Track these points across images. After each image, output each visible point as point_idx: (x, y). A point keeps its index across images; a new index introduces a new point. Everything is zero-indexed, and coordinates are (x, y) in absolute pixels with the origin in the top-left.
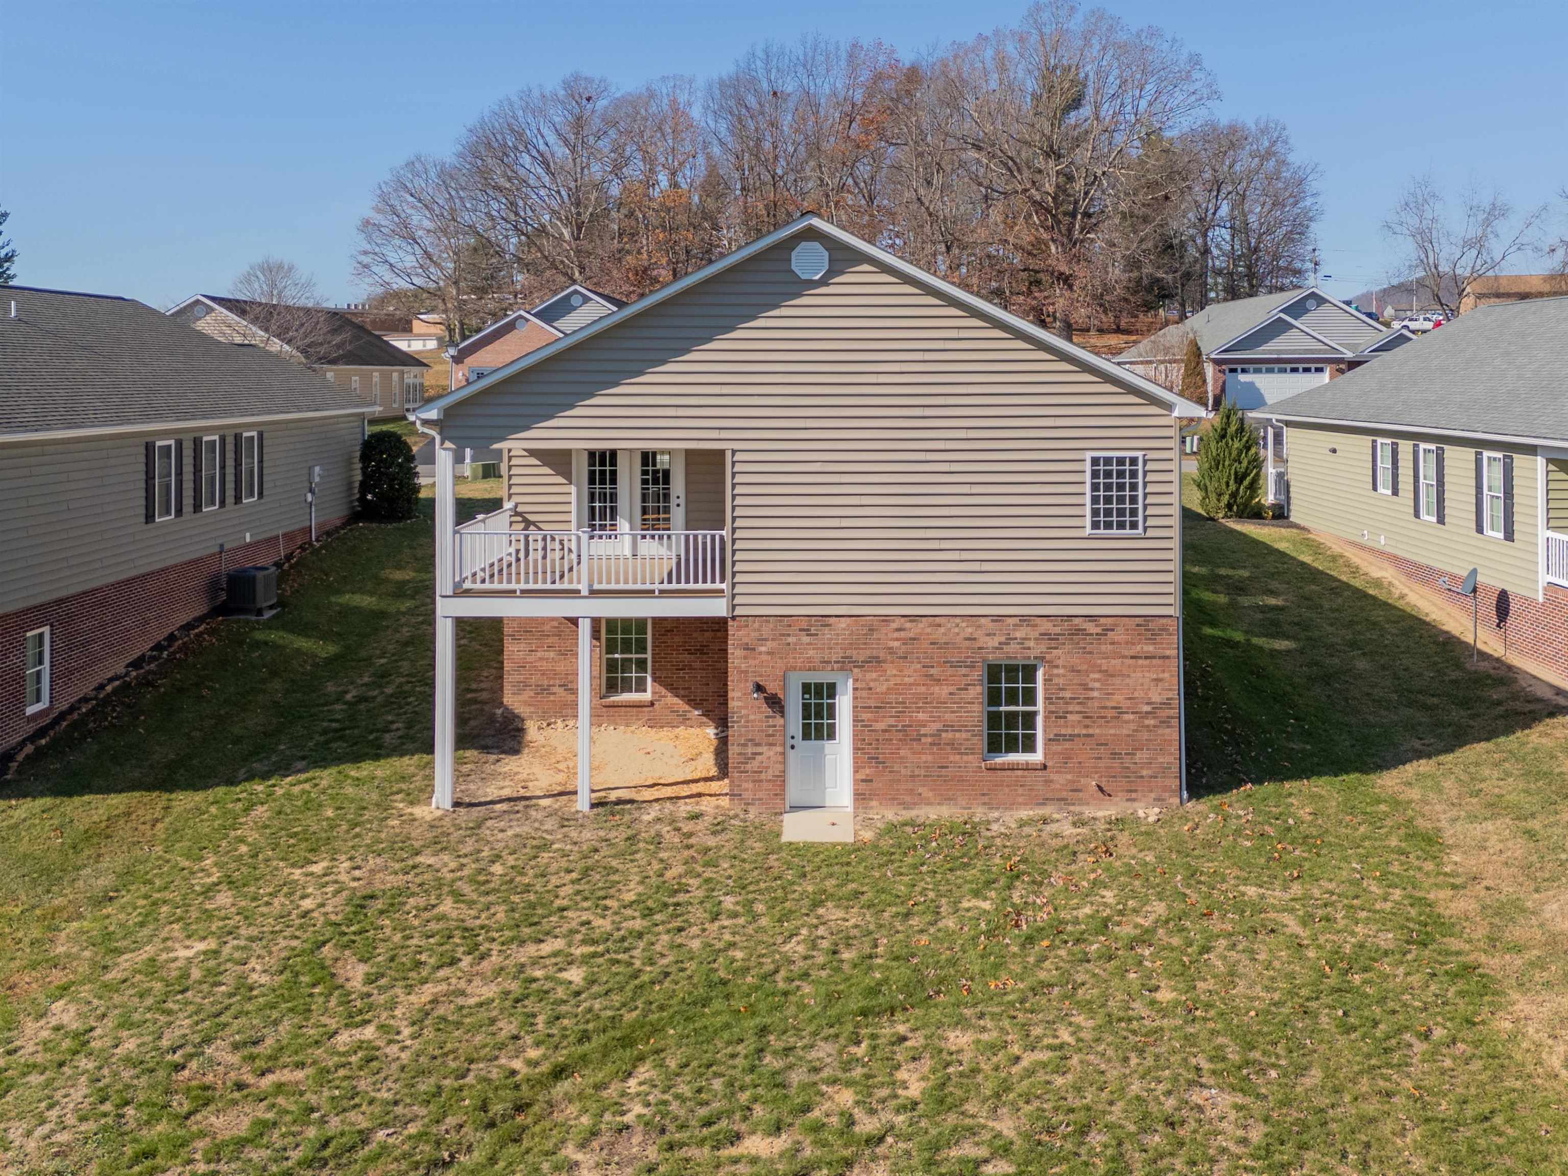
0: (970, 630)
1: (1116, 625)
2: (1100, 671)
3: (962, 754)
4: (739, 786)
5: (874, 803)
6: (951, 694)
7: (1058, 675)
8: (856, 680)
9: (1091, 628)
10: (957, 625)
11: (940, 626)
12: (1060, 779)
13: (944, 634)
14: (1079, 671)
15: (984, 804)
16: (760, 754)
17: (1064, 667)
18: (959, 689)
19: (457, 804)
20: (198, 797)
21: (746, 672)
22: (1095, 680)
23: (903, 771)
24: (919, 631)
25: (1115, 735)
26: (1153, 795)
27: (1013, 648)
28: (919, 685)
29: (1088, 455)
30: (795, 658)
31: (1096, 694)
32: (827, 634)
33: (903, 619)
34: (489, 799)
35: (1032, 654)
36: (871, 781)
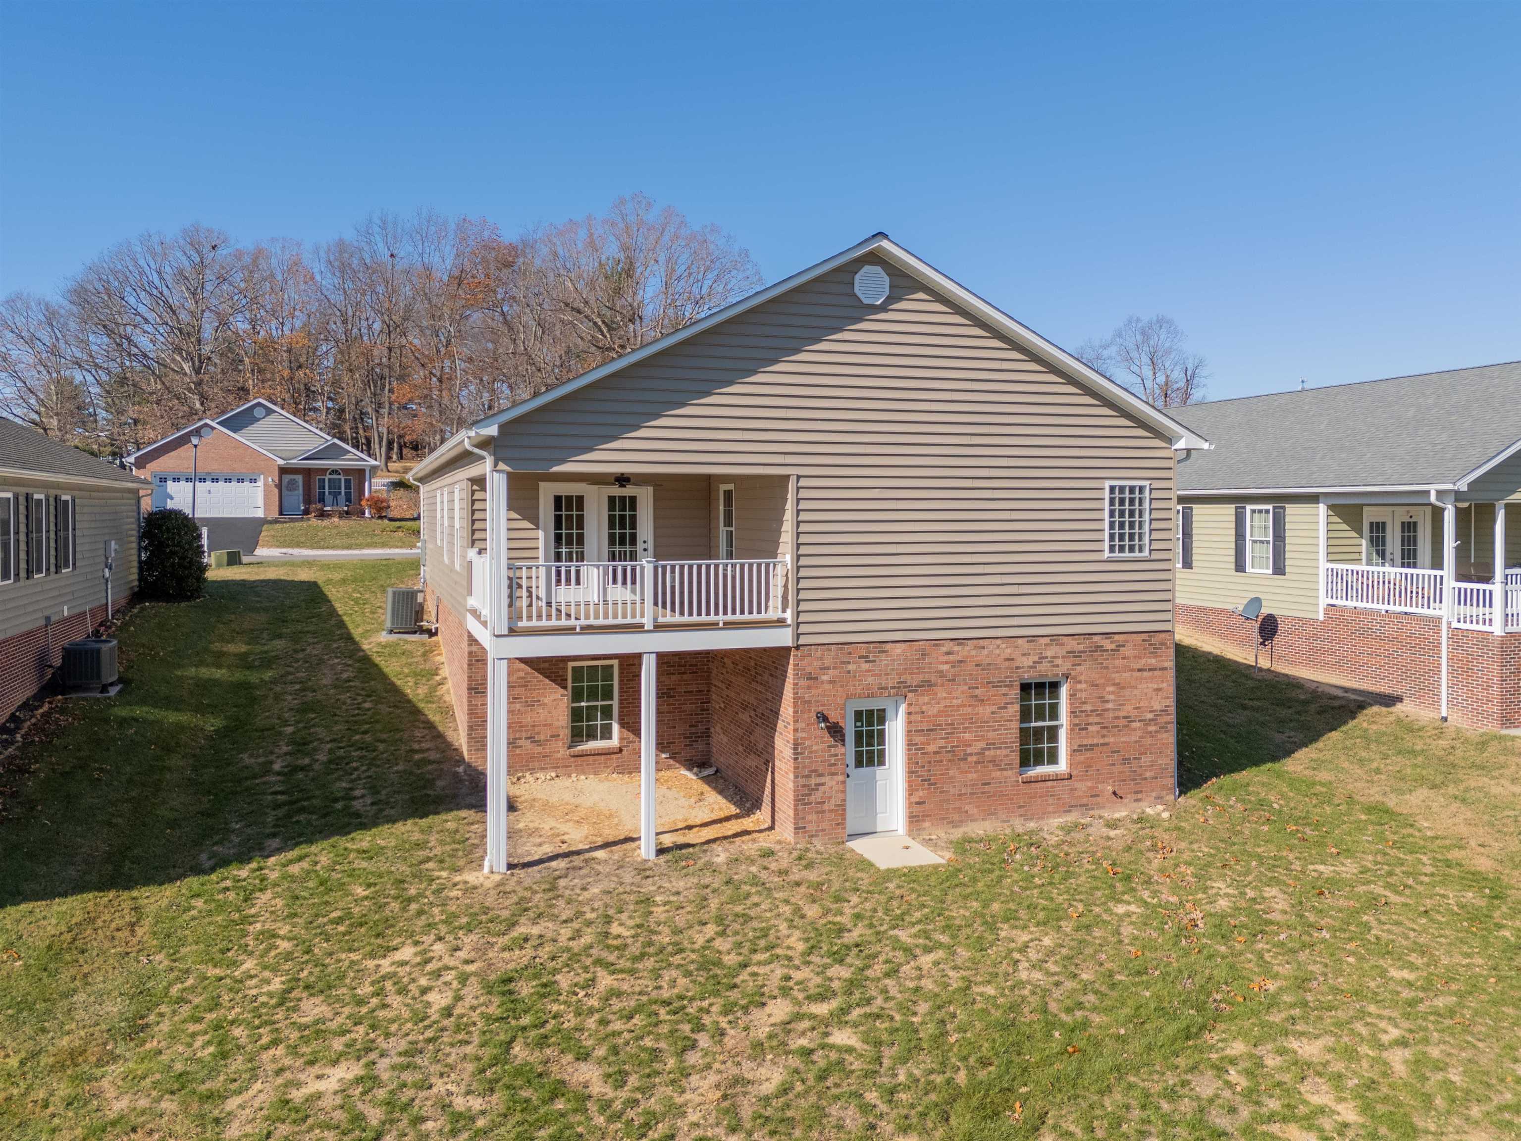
0: (1009, 651)
1: (1127, 641)
2: (1114, 684)
3: (1002, 770)
4: (803, 818)
5: (927, 824)
6: (993, 713)
7: (1081, 690)
8: (910, 705)
9: (1108, 645)
10: (998, 647)
11: (983, 647)
12: (1082, 786)
13: (987, 656)
14: (1097, 685)
15: (1021, 816)
16: (823, 784)
17: (1086, 682)
18: (1000, 708)
19: (511, 866)
20: (169, 892)
21: (809, 702)
22: (1110, 693)
23: (952, 791)
24: (965, 653)
25: (1125, 742)
26: (1154, 794)
27: (1044, 667)
28: (965, 706)
29: (1107, 484)
30: (854, 686)
31: (1110, 705)
32: (884, 660)
33: (952, 643)
34: (537, 857)
35: (1060, 671)
36: (924, 803)
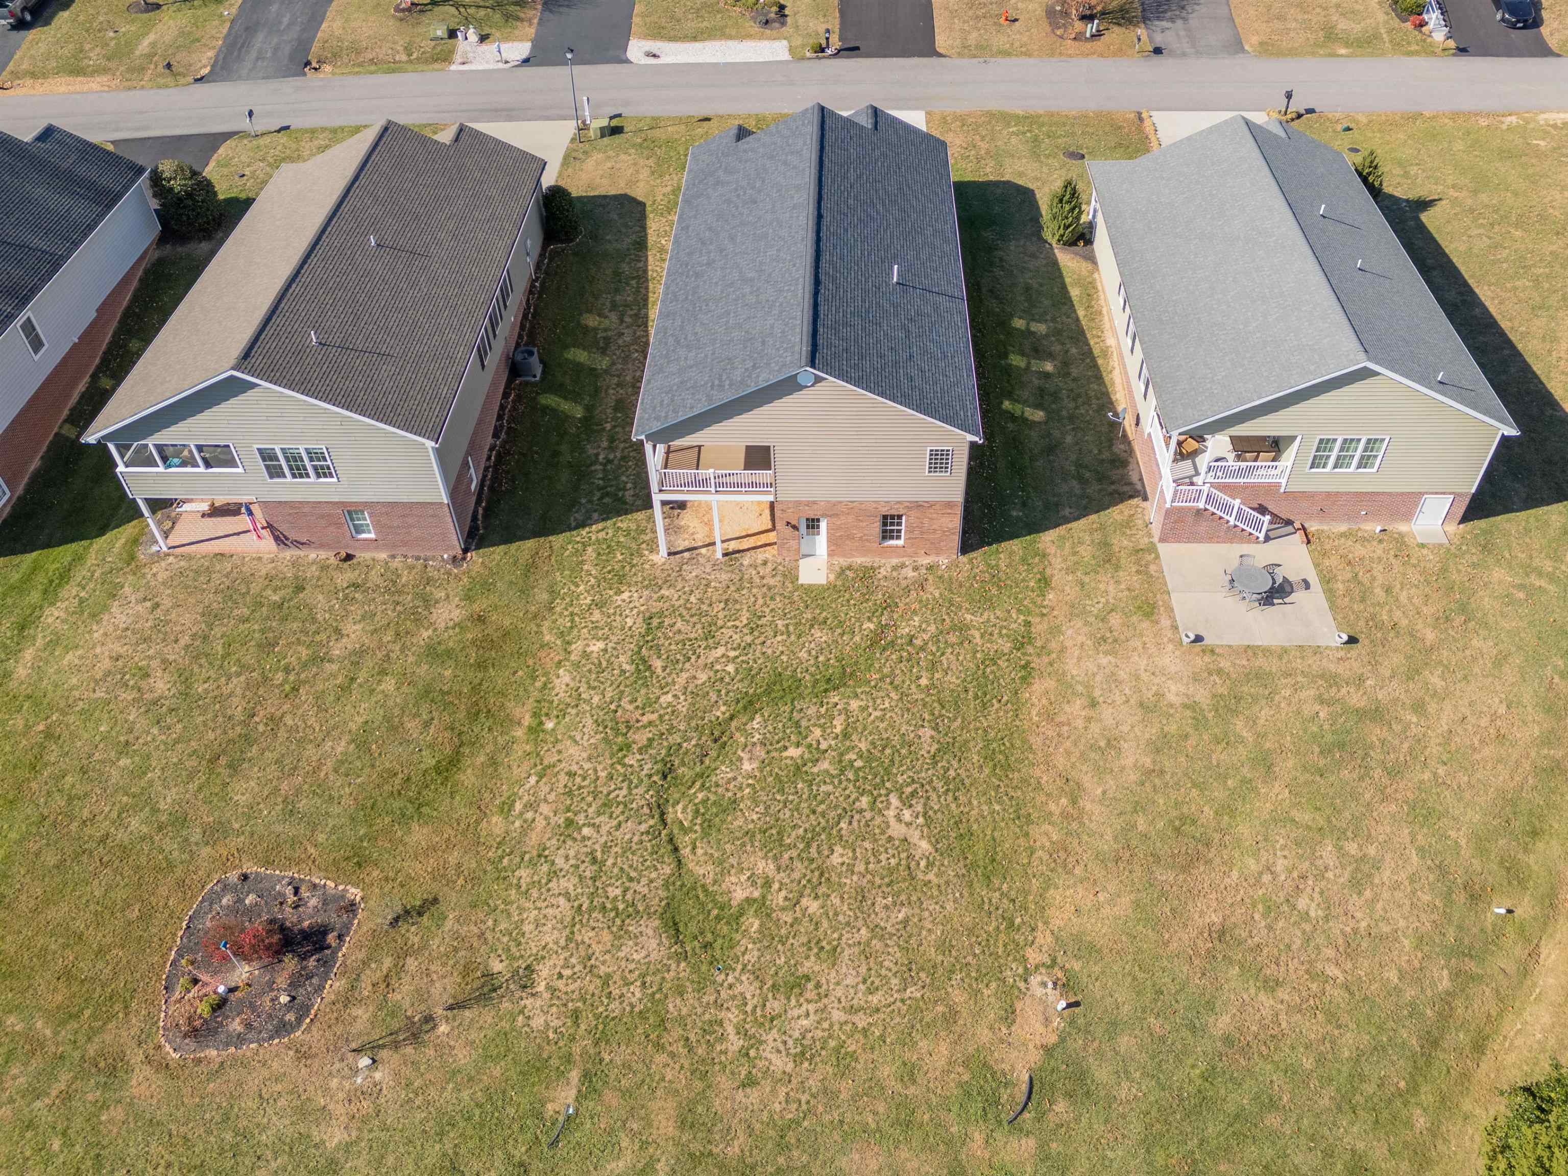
0: (875, 505)
1: (936, 504)
2: (928, 518)
3: (870, 542)
5: (835, 557)
6: (867, 524)
7: (911, 518)
8: (828, 517)
9: (926, 504)
10: (871, 504)
11: (864, 503)
12: (909, 551)
13: (865, 506)
14: (920, 517)
15: (879, 557)
16: (789, 543)
17: (914, 516)
18: (870, 523)
19: (669, 554)
21: (783, 518)
22: (926, 520)
23: (846, 547)
24: (854, 505)
25: (933, 537)
26: (947, 554)
27: (893, 510)
28: (854, 522)
29: (929, 449)
30: (803, 514)
31: (926, 525)
32: (816, 505)
33: (847, 502)
34: (681, 549)
35: (901, 512)
36: (834, 549)
